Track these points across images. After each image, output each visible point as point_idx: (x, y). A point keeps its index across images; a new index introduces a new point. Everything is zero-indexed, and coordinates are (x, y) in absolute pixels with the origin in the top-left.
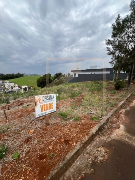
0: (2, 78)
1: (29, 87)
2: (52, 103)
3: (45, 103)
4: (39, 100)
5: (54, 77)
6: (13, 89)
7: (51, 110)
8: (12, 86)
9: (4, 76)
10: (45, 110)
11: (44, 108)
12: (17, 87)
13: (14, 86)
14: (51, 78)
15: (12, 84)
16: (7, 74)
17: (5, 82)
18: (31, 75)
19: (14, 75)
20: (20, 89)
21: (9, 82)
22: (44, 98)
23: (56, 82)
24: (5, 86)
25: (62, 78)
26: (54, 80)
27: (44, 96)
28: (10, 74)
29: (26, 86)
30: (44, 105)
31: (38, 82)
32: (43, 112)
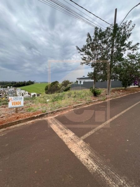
0: (15, 85)
1: (38, 94)
2: (20, 102)
3: (15, 101)
4: (11, 99)
5: (62, 84)
6: (24, 96)
7: (19, 105)
8: (23, 93)
9: (17, 83)
10: (15, 105)
11: (15, 103)
12: (27, 94)
13: (25, 93)
14: (59, 86)
15: (23, 91)
16: (19, 82)
17: (17, 89)
18: (41, 83)
19: (26, 83)
20: (30, 96)
21: (20, 89)
22: (14, 99)
23: (63, 90)
24: (16, 93)
25: (69, 85)
26: (61, 87)
27: (15, 97)
28: (22, 82)
29: (35, 94)
30: (15, 102)
31: (46, 89)
32: (14, 105)
